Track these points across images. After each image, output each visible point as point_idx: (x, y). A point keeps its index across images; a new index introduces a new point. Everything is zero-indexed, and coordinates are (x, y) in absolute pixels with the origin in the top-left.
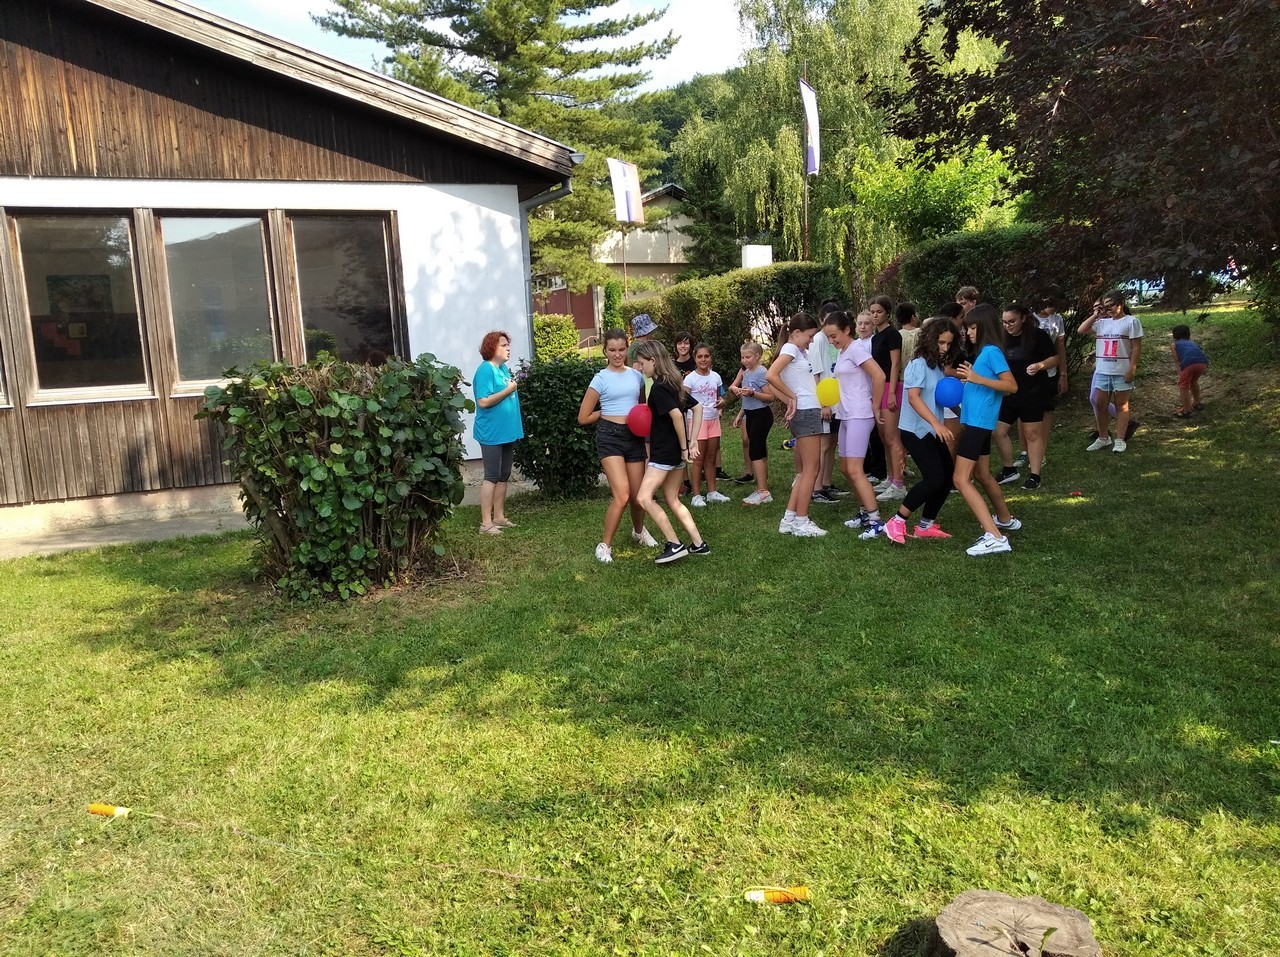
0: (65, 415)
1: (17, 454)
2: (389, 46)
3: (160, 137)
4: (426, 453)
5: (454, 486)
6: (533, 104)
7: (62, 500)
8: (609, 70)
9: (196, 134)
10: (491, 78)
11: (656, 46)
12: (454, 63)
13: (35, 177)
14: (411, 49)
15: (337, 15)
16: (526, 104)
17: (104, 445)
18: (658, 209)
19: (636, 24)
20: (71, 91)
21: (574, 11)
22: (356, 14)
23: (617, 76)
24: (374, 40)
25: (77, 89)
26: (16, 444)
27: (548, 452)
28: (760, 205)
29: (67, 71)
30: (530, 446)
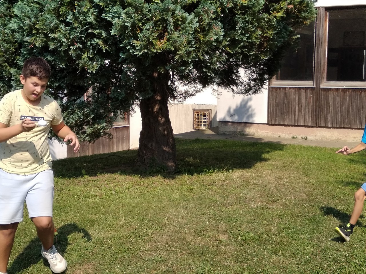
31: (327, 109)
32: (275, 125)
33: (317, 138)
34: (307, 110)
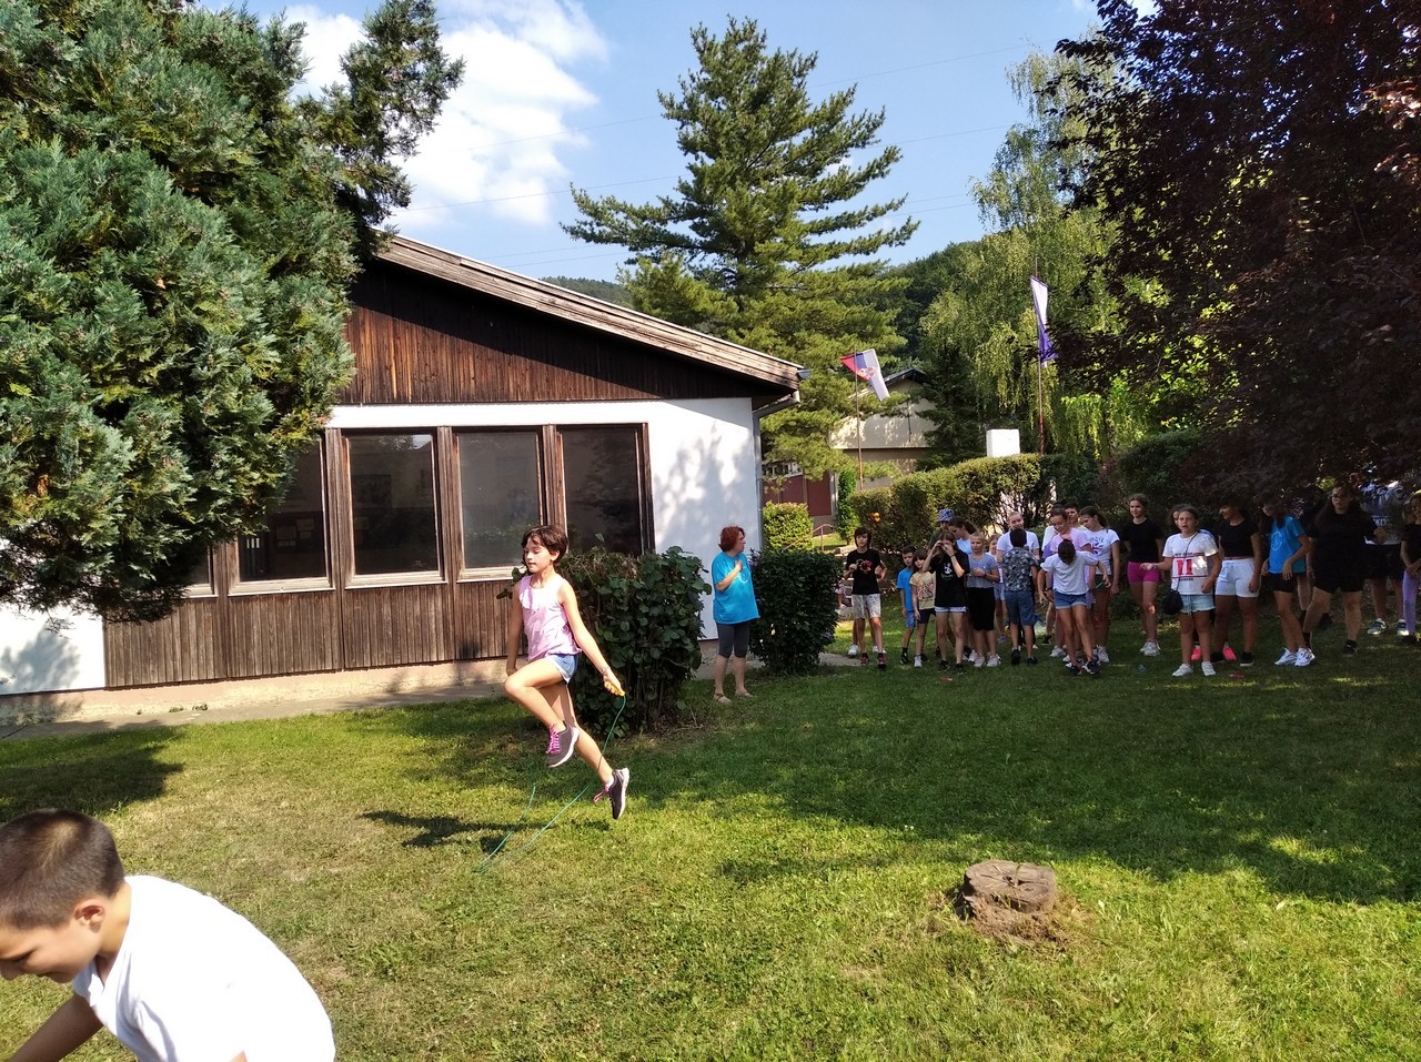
0: (373, 595)
1: (335, 628)
2: (630, 249)
3: (461, 370)
4: (673, 625)
5: (692, 654)
6: (770, 299)
7: (366, 668)
8: (847, 261)
9: (489, 366)
10: (731, 274)
11: (895, 233)
12: (695, 262)
13: (364, 404)
14: (654, 251)
15: (585, 224)
16: (763, 299)
17: (403, 622)
18: (898, 395)
19: (875, 215)
20: (396, 336)
21: (812, 207)
22: (603, 222)
23: (856, 265)
24: (619, 245)
25: (401, 334)
26: (335, 620)
27: (773, 632)
28: (1002, 390)
29: (394, 321)
30: (757, 626)
31: (248, 639)
32: (127, 687)
33: (229, 703)
34: (202, 646)
